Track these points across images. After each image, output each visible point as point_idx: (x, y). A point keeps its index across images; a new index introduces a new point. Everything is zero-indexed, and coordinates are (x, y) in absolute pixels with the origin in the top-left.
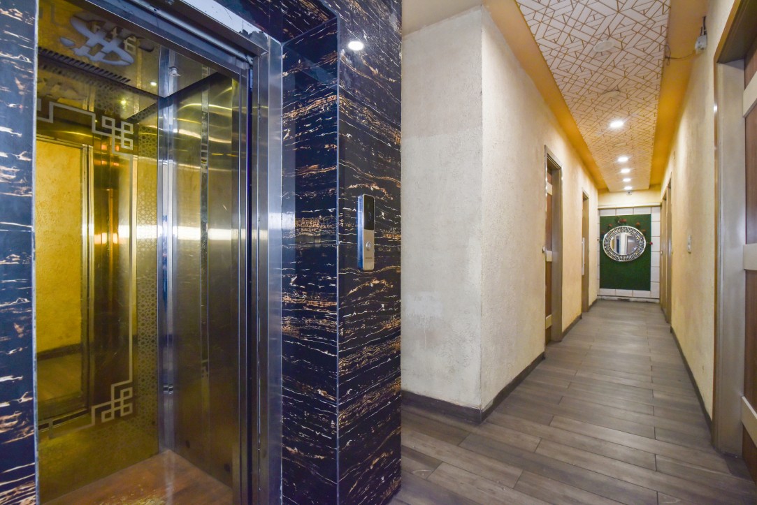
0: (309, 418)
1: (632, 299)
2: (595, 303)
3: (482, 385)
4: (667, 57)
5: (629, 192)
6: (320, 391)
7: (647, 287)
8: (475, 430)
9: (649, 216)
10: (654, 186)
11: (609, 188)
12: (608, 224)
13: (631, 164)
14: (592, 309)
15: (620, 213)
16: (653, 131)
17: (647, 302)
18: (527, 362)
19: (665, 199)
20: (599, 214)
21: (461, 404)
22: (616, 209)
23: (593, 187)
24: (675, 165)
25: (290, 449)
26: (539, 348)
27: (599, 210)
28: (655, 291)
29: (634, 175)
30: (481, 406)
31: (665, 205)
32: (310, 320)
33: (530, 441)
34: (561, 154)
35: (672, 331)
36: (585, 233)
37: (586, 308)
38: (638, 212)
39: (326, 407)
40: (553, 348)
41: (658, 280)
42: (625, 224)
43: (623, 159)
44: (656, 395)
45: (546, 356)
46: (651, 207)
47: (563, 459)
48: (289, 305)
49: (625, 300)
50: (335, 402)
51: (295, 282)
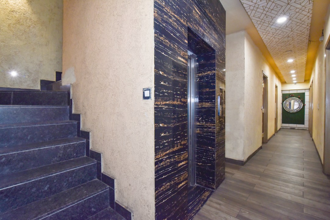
0: (205, 155)
1: (296, 128)
2: (280, 129)
3: (244, 153)
4: (310, 41)
5: (295, 83)
6: (209, 148)
7: (303, 123)
8: (242, 167)
9: (304, 94)
10: (307, 81)
11: (286, 82)
12: (286, 97)
13: (296, 73)
14: (279, 132)
15: (291, 92)
16: (305, 62)
17: (303, 129)
18: (256, 149)
19: (311, 87)
20: (282, 92)
21: (237, 159)
22: (289, 90)
23: (279, 82)
24: (314, 75)
25: (199, 164)
26: (260, 144)
27: (282, 91)
28: (306, 125)
29: (297, 77)
30: (244, 160)
31: (310, 89)
32: (206, 129)
33: (262, 170)
34: (267, 72)
35: (313, 140)
36: (276, 101)
37: (276, 131)
38: (299, 92)
39: (211, 151)
40: (265, 145)
41: (308, 120)
42: (293, 96)
43: (293, 72)
44: (304, 160)
45: (262, 147)
46: (305, 89)
47: (273, 174)
48: (199, 125)
49: (293, 129)
50: (214, 150)
51: (201, 119)
